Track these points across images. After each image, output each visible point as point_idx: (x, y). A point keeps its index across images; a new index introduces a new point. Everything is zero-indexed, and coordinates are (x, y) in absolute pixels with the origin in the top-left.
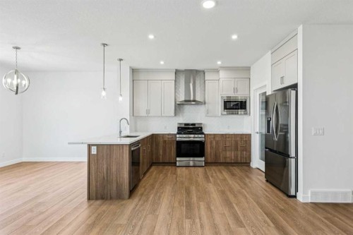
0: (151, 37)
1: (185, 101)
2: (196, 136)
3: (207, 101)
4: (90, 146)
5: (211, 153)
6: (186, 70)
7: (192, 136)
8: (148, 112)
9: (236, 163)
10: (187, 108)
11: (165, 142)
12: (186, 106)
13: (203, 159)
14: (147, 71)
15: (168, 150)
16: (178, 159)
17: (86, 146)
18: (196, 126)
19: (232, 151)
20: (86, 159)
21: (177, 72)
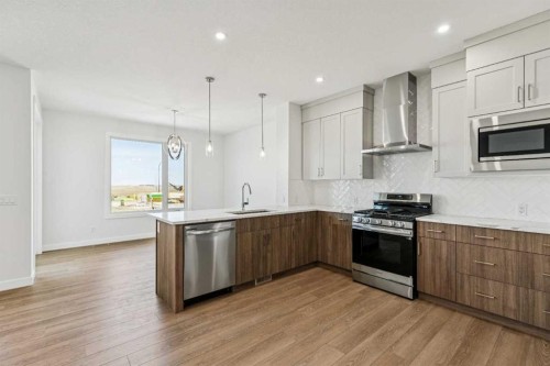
2: (399, 224)
3: (435, 139)
4: (157, 220)
5: (433, 271)
7: (390, 223)
11: (335, 226)
13: (408, 281)
14: (319, 103)
15: (340, 245)
16: (353, 266)
19: (506, 283)
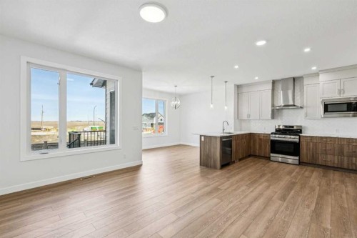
0: (236, 67)
1: (284, 106)
3: (305, 104)
4: (201, 136)
6: (282, 79)
8: (249, 116)
9: (341, 168)
10: (285, 112)
11: (260, 139)
12: (284, 111)
13: (297, 158)
15: (263, 147)
16: (271, 154)
17: (199, 137)
18: (295, 128)
19: (334, 155)
20: (199, 146)
21: (274, 82)
